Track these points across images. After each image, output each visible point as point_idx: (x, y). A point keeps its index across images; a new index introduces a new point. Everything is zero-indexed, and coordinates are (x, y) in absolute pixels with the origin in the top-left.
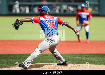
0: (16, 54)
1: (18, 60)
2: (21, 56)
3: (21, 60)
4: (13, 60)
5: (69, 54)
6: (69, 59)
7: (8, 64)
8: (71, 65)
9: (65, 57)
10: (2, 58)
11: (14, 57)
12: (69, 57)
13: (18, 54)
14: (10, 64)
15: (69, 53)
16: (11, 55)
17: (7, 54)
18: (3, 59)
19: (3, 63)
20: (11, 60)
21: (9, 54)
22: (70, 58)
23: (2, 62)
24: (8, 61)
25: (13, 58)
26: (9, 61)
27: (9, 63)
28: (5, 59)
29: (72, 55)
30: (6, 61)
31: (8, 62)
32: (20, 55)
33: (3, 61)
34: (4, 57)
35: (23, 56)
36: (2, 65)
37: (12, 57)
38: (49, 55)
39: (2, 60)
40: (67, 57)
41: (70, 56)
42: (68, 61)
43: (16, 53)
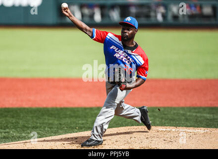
0: (78, 108)
1: (82, 120)
2: (87, 111)
3: (87, 121)
4: (72, 119)
5: (187, 108)
6: (188, 118)
7: (61, 129)
8: (194, 131)
9: (179, 115)
10: (48, 116)
11: (73, 114)
12: (188, 114)
13: (81, 108)
14: (66, 128)
15: (188, 106)
16: (66, 109)
17: (58, 106)
18: (50, 118)
19: (50, 126)
20: (67, 119)
21: (62, 106)
22: (190, 116)
23: (50, 124)
24: (61, 122)
25: (71, 117)
26: (63, 121)
27: (64, 126)
28: (55, 117)
29: (193, 110)
30: (56, 122)
31: (60, 124)
32: (85, 109)
33: (51, 122)
34: (52, 114)
35: (93, 112)
36: (49, 129)
37: (68, 113)
39: (49, 120)
40: (184, 114)
41: (190, 111)
42: (186, 121)
43: (76, 106)
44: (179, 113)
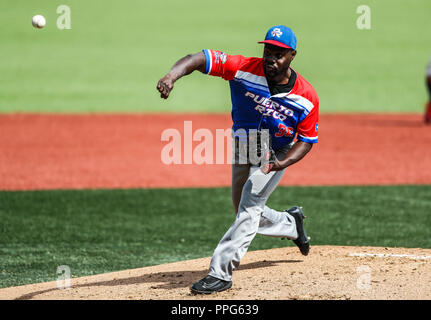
0: (184, 190)
1: (195, 220)
2: (205, 197)
3: (204, 222)
4: (173, 218)
5: (410, 187)
6: (411, 212)
7: (151, 243)
8: (423, 257)
9: (393, 204)
10: (125, 211)
11: (174, 206)
12: (412, 202)
13: (191, 190)
14: (160, 242)
15: (412, 182)
16: (161, 192)
17: (144, 186)
18: (127, 216)
19: (128, 236)
20: (163, 217)
21: (153, 186)
22: (415, 207)
23: (127, 231)
24: (150, 227)
25: (171, 212)
26: (154, 223)
27: (155, 236)
28: (138, 213)
29: (422, 194)
30: (140, 227)
31: (149, 231)
32: (201, 191)
33: (129, 225)
34: (131, 205)
35: (214, 200)
36: (125, 244)
37: (165, 203)
38: (325, 193)
39: (125, 220)
40: (403, 203)
41: (415, 197)
42: (408, 222)
43: (182, 184)
44: (394, 201)
